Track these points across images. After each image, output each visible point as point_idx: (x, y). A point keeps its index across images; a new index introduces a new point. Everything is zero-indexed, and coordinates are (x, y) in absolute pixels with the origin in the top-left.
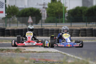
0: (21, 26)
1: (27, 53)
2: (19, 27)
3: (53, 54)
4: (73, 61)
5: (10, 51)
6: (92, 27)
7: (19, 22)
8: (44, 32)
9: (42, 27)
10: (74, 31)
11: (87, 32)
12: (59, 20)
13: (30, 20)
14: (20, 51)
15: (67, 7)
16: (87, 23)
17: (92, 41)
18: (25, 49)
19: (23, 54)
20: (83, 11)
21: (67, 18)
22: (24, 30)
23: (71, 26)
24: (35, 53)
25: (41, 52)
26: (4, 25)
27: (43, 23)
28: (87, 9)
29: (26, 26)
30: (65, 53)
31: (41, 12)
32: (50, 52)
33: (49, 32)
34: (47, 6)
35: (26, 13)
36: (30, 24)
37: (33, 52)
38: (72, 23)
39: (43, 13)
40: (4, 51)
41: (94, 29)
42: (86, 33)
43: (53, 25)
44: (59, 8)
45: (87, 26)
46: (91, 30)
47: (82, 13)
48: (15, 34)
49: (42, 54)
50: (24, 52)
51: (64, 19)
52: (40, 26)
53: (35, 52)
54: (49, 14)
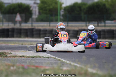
1: (13, 58)
2: (5, 26)
3: (45, 60)
4: (69, 69)
7: (4, 20)
8: (34, 33)
9: (32, 26)
10: (71, 32)
12: (54, 18)
13: (18, 18)
14: (5, 55)
15: (63, 3)
16: (87, 23)
18: (11, 53)
19: (9, 59)
20: (82, 8)
21: (63, 16)
22: (10, 30)
23: (68, 26)
24: (23, 58)
25: (31, 57)
27: (34, 21)
28: (87, 6)
29: (13, 25)
30: (60, 59)
31: (31, 9)
32: (41, 57)
33: (41, 32)
34: (39, 2)
35: (13, 9)
36: (18, 22)
37: (21, 56)
38: (69, 22)
39: (34, 9)
43: (45, 25)
44: (54, 4)
45: (86, 26)
47: (80, 10)
49: (32, 60)
50: (11, 57)
51: (59, 17)
52: (30, 25)
53: (23, 56)
54: (41, 11)
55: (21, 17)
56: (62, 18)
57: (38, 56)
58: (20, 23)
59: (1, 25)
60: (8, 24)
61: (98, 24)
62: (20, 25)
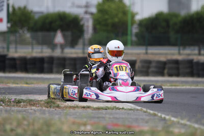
0: (39, 50)
2: (36, 53)
3: (129, 114)
5: (34, 104)
6: (191, 57)
9: (84, 53)
10: (153, 64)
11: (181, 66)
13: (59, 38)
14: (56, 105)
15: (137, 14)
16: (181, 48)
17: (197, 86)
19: (65, 111)
20: (171, 23)
21: (137, 35)
22: (46, 59)
23: (147, 53)
24: (89, 110)
25: (102, 108)
26: (3, 48)
28: (180, 19)
29: (49, 50)
32: (120, 109)
34: (94, 10)
36: (59, 46)
38: (149, 48)
40: (22, 104)
41: (195, 60)
42: (178, 69)
44: (120, 15)
45: (179, 54)
46: (190, 63)
47: (168, 26)
48: (28, 66)
49: (106, 114)
52: (80, 51)
53: (89, 107)
54: (98, 27)
55: (64, 36)
56: (134, 39)
57: (113, 107)
58: (63, 47)
59: (30, 50)
60: (42, 49)
61: (200, 51)
62: (62, 52)
